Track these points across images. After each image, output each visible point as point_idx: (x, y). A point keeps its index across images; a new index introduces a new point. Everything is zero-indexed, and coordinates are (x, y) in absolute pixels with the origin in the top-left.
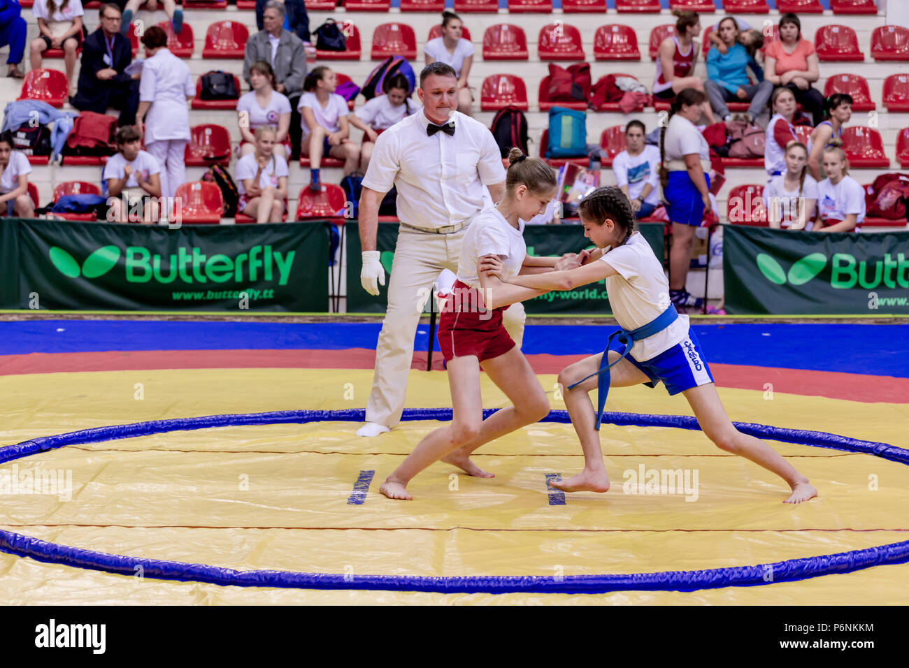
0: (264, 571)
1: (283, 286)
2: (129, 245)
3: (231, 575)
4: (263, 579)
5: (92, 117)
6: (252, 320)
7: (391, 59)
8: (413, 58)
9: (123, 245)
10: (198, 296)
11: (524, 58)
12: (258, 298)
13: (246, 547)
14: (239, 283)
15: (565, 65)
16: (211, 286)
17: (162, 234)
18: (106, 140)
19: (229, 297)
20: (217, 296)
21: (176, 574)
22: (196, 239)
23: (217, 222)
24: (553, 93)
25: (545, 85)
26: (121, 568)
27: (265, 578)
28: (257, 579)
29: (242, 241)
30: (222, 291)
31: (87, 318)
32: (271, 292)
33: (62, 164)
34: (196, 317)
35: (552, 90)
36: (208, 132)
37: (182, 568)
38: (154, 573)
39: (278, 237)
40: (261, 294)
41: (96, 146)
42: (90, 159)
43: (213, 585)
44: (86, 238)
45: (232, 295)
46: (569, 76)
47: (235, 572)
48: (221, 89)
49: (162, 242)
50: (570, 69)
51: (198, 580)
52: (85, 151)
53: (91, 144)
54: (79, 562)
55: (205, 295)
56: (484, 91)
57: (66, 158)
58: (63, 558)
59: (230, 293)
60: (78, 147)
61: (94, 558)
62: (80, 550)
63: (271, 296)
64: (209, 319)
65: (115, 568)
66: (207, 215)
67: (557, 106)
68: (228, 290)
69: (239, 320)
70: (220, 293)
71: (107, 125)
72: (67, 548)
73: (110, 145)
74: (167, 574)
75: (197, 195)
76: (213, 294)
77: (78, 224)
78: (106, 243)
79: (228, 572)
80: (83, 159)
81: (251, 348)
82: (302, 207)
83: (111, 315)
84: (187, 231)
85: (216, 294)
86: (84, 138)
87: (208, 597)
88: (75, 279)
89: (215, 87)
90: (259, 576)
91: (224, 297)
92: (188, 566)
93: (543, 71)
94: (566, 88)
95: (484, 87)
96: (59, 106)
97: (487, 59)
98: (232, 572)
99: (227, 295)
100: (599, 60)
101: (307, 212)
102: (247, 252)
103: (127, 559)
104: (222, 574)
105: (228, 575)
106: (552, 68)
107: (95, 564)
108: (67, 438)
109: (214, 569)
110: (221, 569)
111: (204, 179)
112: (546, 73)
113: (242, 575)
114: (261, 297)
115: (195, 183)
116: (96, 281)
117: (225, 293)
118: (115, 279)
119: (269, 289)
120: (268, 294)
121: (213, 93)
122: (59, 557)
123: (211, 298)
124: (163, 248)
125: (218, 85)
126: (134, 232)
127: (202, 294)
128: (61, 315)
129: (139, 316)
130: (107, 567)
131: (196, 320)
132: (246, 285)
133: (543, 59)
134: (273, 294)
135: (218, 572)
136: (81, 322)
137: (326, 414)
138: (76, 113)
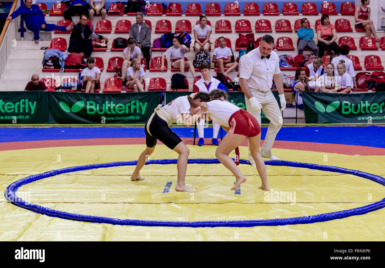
0: (129, 219)
1: (143, 115)
2: (88, 100)
3: (117, 221)
4: (129, 223)
5: (76, 55)
6: (131, 127)
7: (182, 33)
8: (190, 32)
9: (86, 101)
10: (113, 119)
11: (230, 32)
12: (134, 119)
13: (124, 210)
14: (127, 114)
15: (245, 34)
16: (117, 115)
17: (99, 96)
18: (80, 63)
19: (124, 119)
20: (120, 118)
21: (97, 220)
22: (112, 98)
23: (120, 92)
24: (241, 44)
25: (238, 41)
26: (77, 219)
27: (129, 222)
28: (126, 223)
29: (128, 99)
30: (121, 117)
31: (73, 127)
32: (139, 117)
33: (64, 72)
34: (112, 126)
35: (240, 43)
36: (117, 59)
37: (99, 219)
38: (89, 220)
39: (141, 97)
40: (135, 118)
41: (77, 65)
42: (74, 70)
43: (110, 224)
44: (72, 98)
45: (125, 118)
46: (246, 38)
47: (119, 220)
48: (121, 44)
49: (100, 99)
50: (247, 36)
51: (105, 223)
52: (73, 67)
53: (75, 64)
54: (62, 216)
55: (115, 118)
56: (216, 44)
57: (66, 69)
58: (57, 215)
59: (124, 117)
60: (70, 65)
61: (68, 215)
62: (63, 212)
63: (139, 118)
64: (116, 127)
65: (75, 219)
66: (116, 89)
67: (242, 49)
68: (123, 117)
69: (127, 127)
70: (121, 118)
71: (81, 58)
72: (59, 211)
73: (81, 65)
74: (94, 220)
75: (113, 82)
76: (118, 118)
77: (70, 93)
78: (79, 100)
79: (116, 220)
80: (72, 69)
81: (131, 137)
82: (150, 86)
83: (81, 126)
84: (108, 95)
85: (119, 118)
86: (72, 62)
87: (108, 229)
88: (69, 113)
89: (119, 43)
90: (127, 221)
91: (122, 119)
92: (101, 217)
93: (237, 36)
94: (245, 42)
95: (216, 42)
96: (63, 51)
97: (217, 32)
98: (117, 220)
99: (123, 118)
100: (257, 32)
101: (152, 88)
102: (130, 102)
103: (80, 215)
104: (114, 221)
105: (116, 221)
106: (240, 35)
107: (68, 217)
108: (62, 171)
109: (111, 219)
110: (113, 218)
111: (115, 76)
112: (238, 37)
113: (121, 221)
114: (135, 119)
115: (112, 78)
116: (76, 114)
117: (122, 117)
118: (83, 113)
119: (138, 116)
120: (138, 118)
121: (119, 45)
122: (55, 215)
123: (117, 119)
124: (100, 102)
125: (120, 43)
126: (89, 95)
127: (114, 118)
128: (63, 126)
129: (91, 126)
130: (73, 218)
131: (112, 127)
132: (130, 114)
133: (237, 32)
134: (140, 118)
135: (112, 220)
136: (70, 128)
137: (155, 161)
138: (69, 53)
